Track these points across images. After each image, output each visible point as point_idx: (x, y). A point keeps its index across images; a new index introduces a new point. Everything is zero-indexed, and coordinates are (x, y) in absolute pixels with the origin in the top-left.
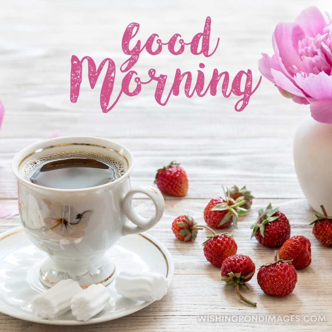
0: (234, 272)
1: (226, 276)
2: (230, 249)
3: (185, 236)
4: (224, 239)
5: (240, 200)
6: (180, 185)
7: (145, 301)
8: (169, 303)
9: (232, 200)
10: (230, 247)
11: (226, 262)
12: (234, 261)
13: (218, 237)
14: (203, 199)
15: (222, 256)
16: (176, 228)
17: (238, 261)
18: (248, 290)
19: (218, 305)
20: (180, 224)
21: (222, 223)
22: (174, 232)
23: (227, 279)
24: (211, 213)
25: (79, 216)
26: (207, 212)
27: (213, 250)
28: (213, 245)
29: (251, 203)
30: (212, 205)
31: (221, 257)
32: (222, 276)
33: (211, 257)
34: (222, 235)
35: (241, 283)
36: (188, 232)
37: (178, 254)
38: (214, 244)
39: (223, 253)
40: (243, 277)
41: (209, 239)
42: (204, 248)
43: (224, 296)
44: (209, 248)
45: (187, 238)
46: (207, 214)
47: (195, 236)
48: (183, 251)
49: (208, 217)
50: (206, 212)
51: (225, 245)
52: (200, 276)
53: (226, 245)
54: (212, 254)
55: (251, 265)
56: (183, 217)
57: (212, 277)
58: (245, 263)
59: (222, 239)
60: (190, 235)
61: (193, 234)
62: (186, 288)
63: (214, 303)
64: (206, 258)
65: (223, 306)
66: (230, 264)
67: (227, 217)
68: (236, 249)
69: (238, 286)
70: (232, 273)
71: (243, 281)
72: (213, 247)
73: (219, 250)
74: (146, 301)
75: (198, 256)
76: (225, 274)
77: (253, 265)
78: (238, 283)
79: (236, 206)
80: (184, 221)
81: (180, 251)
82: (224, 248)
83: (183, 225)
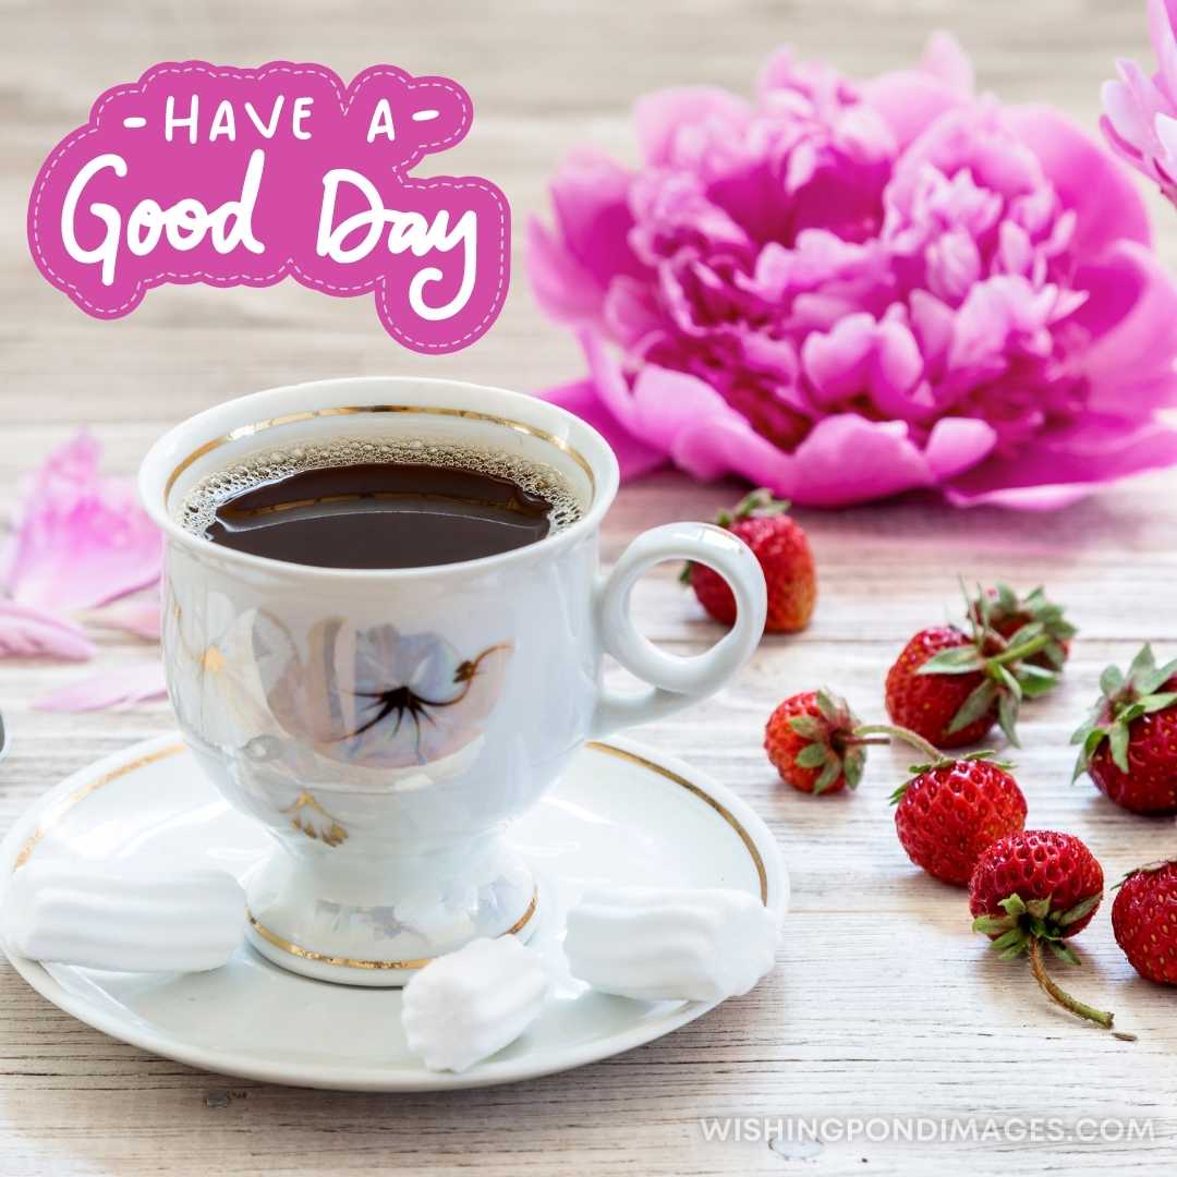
0: (1026, 896)
1: (991, 912)
2: (1000, 812)
3: (819, 770)
4: (977, 773)
5: (1025, 638)
6: (786, 588)
7: (685, 1002)
8: (769, 1015)
9: (997, 637)
10: (1000, 807)
11: (991, 857)
12: (1024, 853)
13: (953, 766)
14: (875, 642)
15: (968, 840)
16: (782, 741)
17: (1040, 855)
18: (1076, 967)
19: (962, 1023)
20: (797, 726)
21: (959, 722)
22: (775, 757)
23: (995, 922)
24: (917, 683)
25: (466, 672)
26: (902, 680)
27: (934, 814)
28: (933, 796)
29: (1065, 651)
30: (921, 654)
31: (965, 843)
32: (975, 912)
33: (926, 845)
34: (969, 760)
35: (1051, 938)
36: (831, 755)
37: (794, 838)
38: (939, 791)
39: (976, 827)
40: (1056, 915)
41: (916, 775)
42: (899, 812)
43: (985, 989)
44: (920, 810)
45: (823, 781)
46: (901, 689)
47: (858, 773)
48: (812, 828)
49: (904, 701)
50: (895, 680)
51: (983, 797)
52: (887, 916)
53: (988, 799)
54: (930, 831)
55: (1090, 867)
56: (809, 697)
57: (933, 921)
58: (1065, 863)
59: (968, 773)
60: (836, 766)
61: (849, 764)
62: (832, 961)
63: (949, 1015)
64: (907, 850)
65: (981, 1026)
66: (1007, 866)
67: (977, 702)
68: (1021, 815)
69: (1039, 948)
70: (1015, 897)
71: (1056, 931)
72: (935, 805)
73: (959, 815)
74: (691, 1002)
75: (871, 844)
76: (987, 905)
77: (1093, 869)
78: (1038, 936)
79: (1014, 659)
80: (813, 712)
81: (801, 828)
82: (976, 809)
83: (811, 730)
